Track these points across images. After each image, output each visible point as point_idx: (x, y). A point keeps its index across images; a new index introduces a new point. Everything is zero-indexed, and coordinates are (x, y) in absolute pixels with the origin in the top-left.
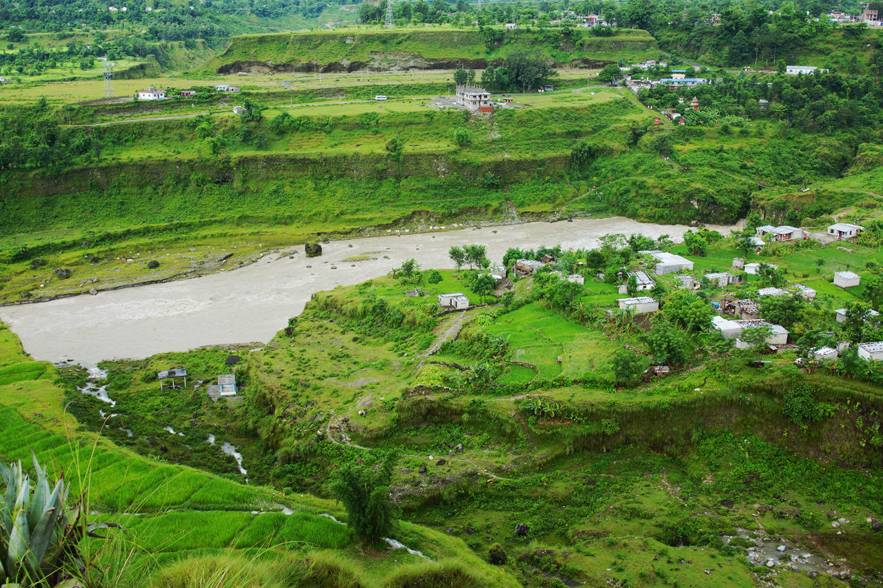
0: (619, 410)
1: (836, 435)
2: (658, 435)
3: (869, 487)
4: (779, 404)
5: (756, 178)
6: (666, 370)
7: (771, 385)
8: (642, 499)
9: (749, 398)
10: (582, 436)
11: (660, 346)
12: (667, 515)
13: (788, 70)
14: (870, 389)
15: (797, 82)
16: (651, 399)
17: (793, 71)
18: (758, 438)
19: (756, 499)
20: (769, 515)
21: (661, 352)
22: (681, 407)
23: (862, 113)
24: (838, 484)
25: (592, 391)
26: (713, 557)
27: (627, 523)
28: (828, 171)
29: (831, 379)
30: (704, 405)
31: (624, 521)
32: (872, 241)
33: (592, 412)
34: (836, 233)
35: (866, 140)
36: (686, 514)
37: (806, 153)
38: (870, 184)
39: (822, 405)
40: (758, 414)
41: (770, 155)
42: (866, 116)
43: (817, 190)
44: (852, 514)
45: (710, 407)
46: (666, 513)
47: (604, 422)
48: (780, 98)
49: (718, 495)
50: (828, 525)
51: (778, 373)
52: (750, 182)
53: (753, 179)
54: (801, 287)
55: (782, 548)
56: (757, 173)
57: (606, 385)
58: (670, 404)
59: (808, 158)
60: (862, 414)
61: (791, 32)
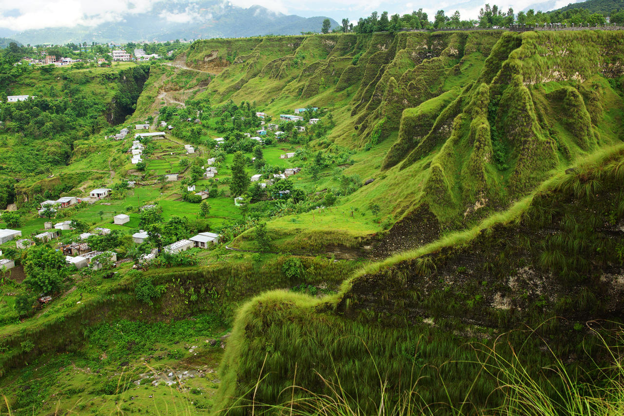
0: (31, 333)
1: (170, 303)
2: (61, 341)
3: (197, 325)
4: (133, 295)
5: (13, 174)
6: (49, 298)
7: (125, 285)
8: (70, 383)
9: (113, 297)
10: (9, 360)
11: (44, 282)
12: (93, 385)
13: (9, 99)
14: (183, 269)
15: (19, 106)
16: (49, 318)
17: (13, 99)
18: (125, 321)
19: (140, 356)
20: (153, 361)
21: (46, 286)
22: (72, 317)
23: (68, 122)
24: (181, 330)
25: (4, 327)
26: (147, 389)
27: (70, 400)
28: (59, 162)
29: (160, 270)
30: (86, 311)
31: (67, 400)
32: (119, 196)
33: (12, 341)
34: (96, 196)
35: (76, 139)
36: (104, 379)
37: (40, 153)
38: (91, 165)
39: (158, 287)
40: (121, 306)
41: (16, 158)
42: (71, 124)
43: (60, 175)
44: (196, 342)
45: (90, 311)
46: (92, 384)
47: (22, 344)
48: (12, 118)
49: (116, 362)
50: (188, 353)
51: (126, 277)
52: (9, 178)
53: (10, 176)
54: (100, 229)
55: (171, 374)
56: (12, 171)
57: (13, 320)
58: (65, 317)
59: (43, 156)
60: (182, 285)
61: (4, 73)
